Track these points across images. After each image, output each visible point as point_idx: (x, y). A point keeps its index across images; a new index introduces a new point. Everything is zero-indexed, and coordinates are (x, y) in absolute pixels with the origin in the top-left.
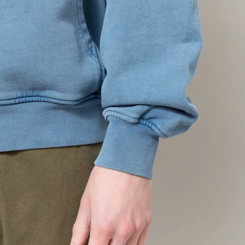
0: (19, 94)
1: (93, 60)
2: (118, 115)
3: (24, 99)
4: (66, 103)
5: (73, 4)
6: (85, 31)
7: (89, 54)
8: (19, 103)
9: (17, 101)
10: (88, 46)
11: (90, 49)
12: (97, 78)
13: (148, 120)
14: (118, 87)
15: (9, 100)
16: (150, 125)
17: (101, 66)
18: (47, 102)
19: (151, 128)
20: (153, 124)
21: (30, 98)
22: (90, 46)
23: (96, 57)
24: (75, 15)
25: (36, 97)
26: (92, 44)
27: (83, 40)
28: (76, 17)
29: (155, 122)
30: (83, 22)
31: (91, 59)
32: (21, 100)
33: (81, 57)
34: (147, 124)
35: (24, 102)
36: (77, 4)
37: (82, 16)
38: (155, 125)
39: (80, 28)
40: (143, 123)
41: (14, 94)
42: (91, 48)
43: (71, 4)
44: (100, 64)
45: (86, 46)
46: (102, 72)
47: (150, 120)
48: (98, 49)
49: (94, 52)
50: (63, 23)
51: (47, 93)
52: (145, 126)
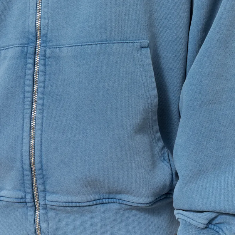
0: (97, 197)
1: (165, 166)
2: (189, 220)
3: (101, 201)
4: (139, 205)
5: (149, 118)
6: (159, 140)
7: (162, 160)
8: (96, 204)
9: (95, 203)
10: (161, 152)
11: (163, 155)
12: (168, 182)
13: (215, 225)
14: (189, 195)
15: (88, 202)
16: (218, 230)
17: (172, 171)
18: (122, 204)
19: (218, 233)
20: (220, 229)
21: (107, 200)
22: (162, 152)
23: (168, 163)
24: (150, 128)
25: (112, 200)
26: (165, 150)
27: (157, 148)
28: (151, 129)
29: (222, 227)
30: (157, 132)
31: (163, 164)
32: (98, 202)
33: (154, 164)
34: (215, 229)
35: (101, 204)
36: (152, 118)
37: (157, 127)
38: (222, 230)
39: (155, 138)
40: (211, 227)
41: (92, 197)
42: (164, 153)
43: (147, 119)
44: (171, 169)
45: (159, 153)
46: (173, 176)
47: (218, 225)
48: (170, 154)
49: (167, 158)
50: (139, 136)
51: (122, 196)
52: (213, 230)
